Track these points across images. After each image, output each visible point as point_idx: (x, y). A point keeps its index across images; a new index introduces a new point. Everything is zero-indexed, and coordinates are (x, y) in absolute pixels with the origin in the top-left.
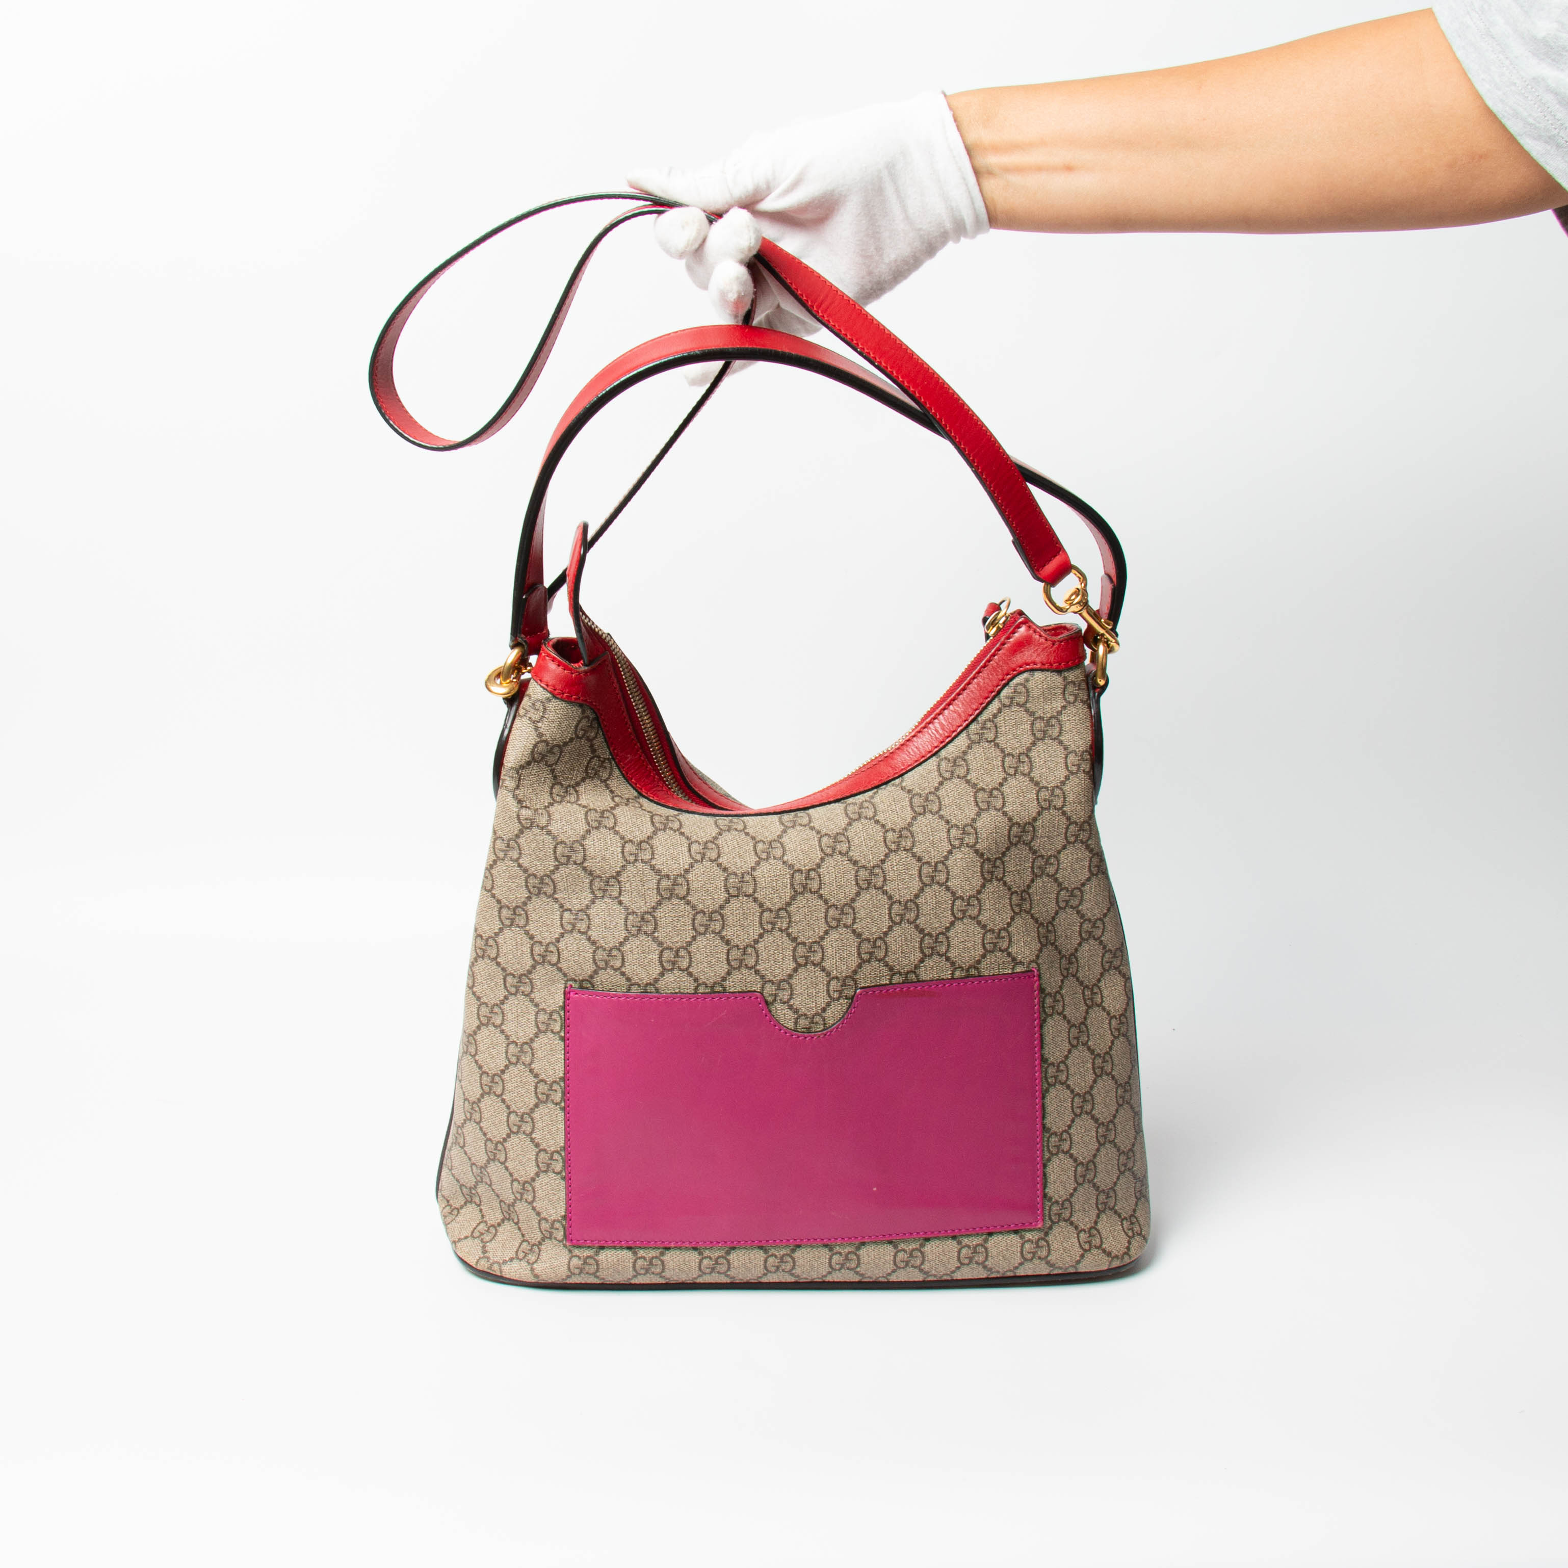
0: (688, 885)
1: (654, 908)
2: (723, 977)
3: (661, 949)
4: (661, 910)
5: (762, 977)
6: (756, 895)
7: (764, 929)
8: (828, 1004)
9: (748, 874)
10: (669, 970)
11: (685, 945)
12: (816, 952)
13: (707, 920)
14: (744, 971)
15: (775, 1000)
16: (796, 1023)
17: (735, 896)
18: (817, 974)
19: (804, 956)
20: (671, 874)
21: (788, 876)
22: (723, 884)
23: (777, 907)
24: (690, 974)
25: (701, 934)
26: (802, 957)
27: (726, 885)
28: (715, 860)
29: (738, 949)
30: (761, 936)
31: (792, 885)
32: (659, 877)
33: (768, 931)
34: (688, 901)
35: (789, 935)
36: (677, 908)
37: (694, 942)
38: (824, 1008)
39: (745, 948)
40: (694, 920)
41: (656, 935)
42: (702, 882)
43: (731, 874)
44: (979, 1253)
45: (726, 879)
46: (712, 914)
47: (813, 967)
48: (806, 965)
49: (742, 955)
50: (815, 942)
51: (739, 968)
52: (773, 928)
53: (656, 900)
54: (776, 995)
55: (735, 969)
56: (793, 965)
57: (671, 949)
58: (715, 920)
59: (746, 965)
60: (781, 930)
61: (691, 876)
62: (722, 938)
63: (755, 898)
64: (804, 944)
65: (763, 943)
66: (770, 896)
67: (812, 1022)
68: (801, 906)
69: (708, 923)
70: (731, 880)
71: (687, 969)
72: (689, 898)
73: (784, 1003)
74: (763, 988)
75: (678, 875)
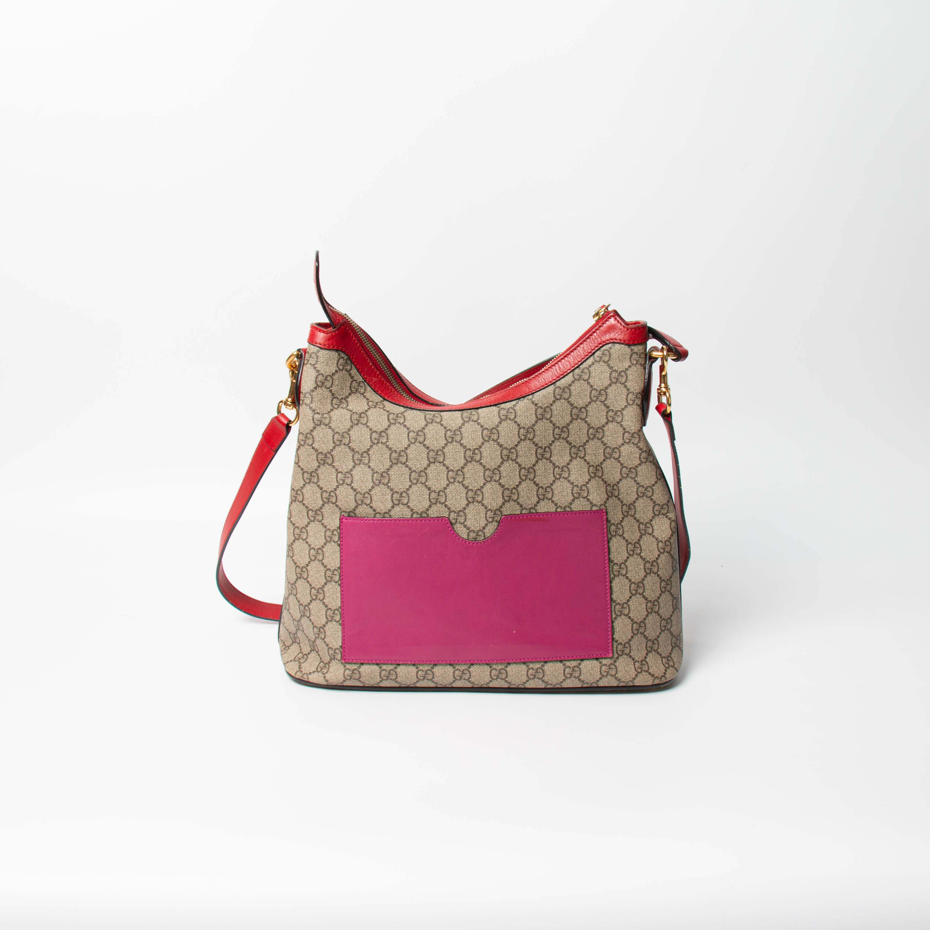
0: (407, 456)
1: (388, 469)
2: (427, 509)
3: (392, 492)
4: (392, 470)
5: (449, 509)
6: (445, 462)
7: (449, 481)
8: (486, 525)
9: (441, 450)
10: (397, 505)
11: (405, 490)
12: (479, 495)
13: (417, 476)
14: (438, 505)
15: (456, 522)
16: (468, 536)
17: (433, 463)
18: (479, 508)
19: (472, 497)
20: (397, 450)
21: (463, 452)
22: (426, 456)
23: (456, 469)
24: (409, 507)
25: (414, 484)
26: (471, 498)
27: (428, 457)
28: (422, 443)
29: (435, 493)
30: (448, 485)
31: (465, 457)
32: (391, 452)
33: (452, 483)
34: (407, 465)
35: (463, 485)
36: (401, 469)
37: (410, 489)
38: (484, 527)
39: (439, 492)
40: (410, 475)
41: (389, 484)
42: (415, 455)
43: (430, 450)
44: (576, 671)
45: (428, 453)
46: (420, 472)
47: (477, 503)
48: (473, 502)
49: (438, 496)
50: (478, 489)
51: (436, 503)
52: (454, 481)
53: (389, 465)
54: (457, 519)
55: (433, 504)
56: (466, 502)
57: (397, 492)
58: (422, 476)
59: (440, 502)
60: (459, 482)
61: (409, 451)
62: (426, 486)
63: (444, 464)
64: (472, 490)
65: (449, 489)
66: (453, 463)
67: (477, 535)
68: (470, 469)
69: (418, 478)
70: (431, 454)
71: (407, 504)
72: (407, 463)
73: (462, 524)
74: (449, 515)
75: (401, 451)
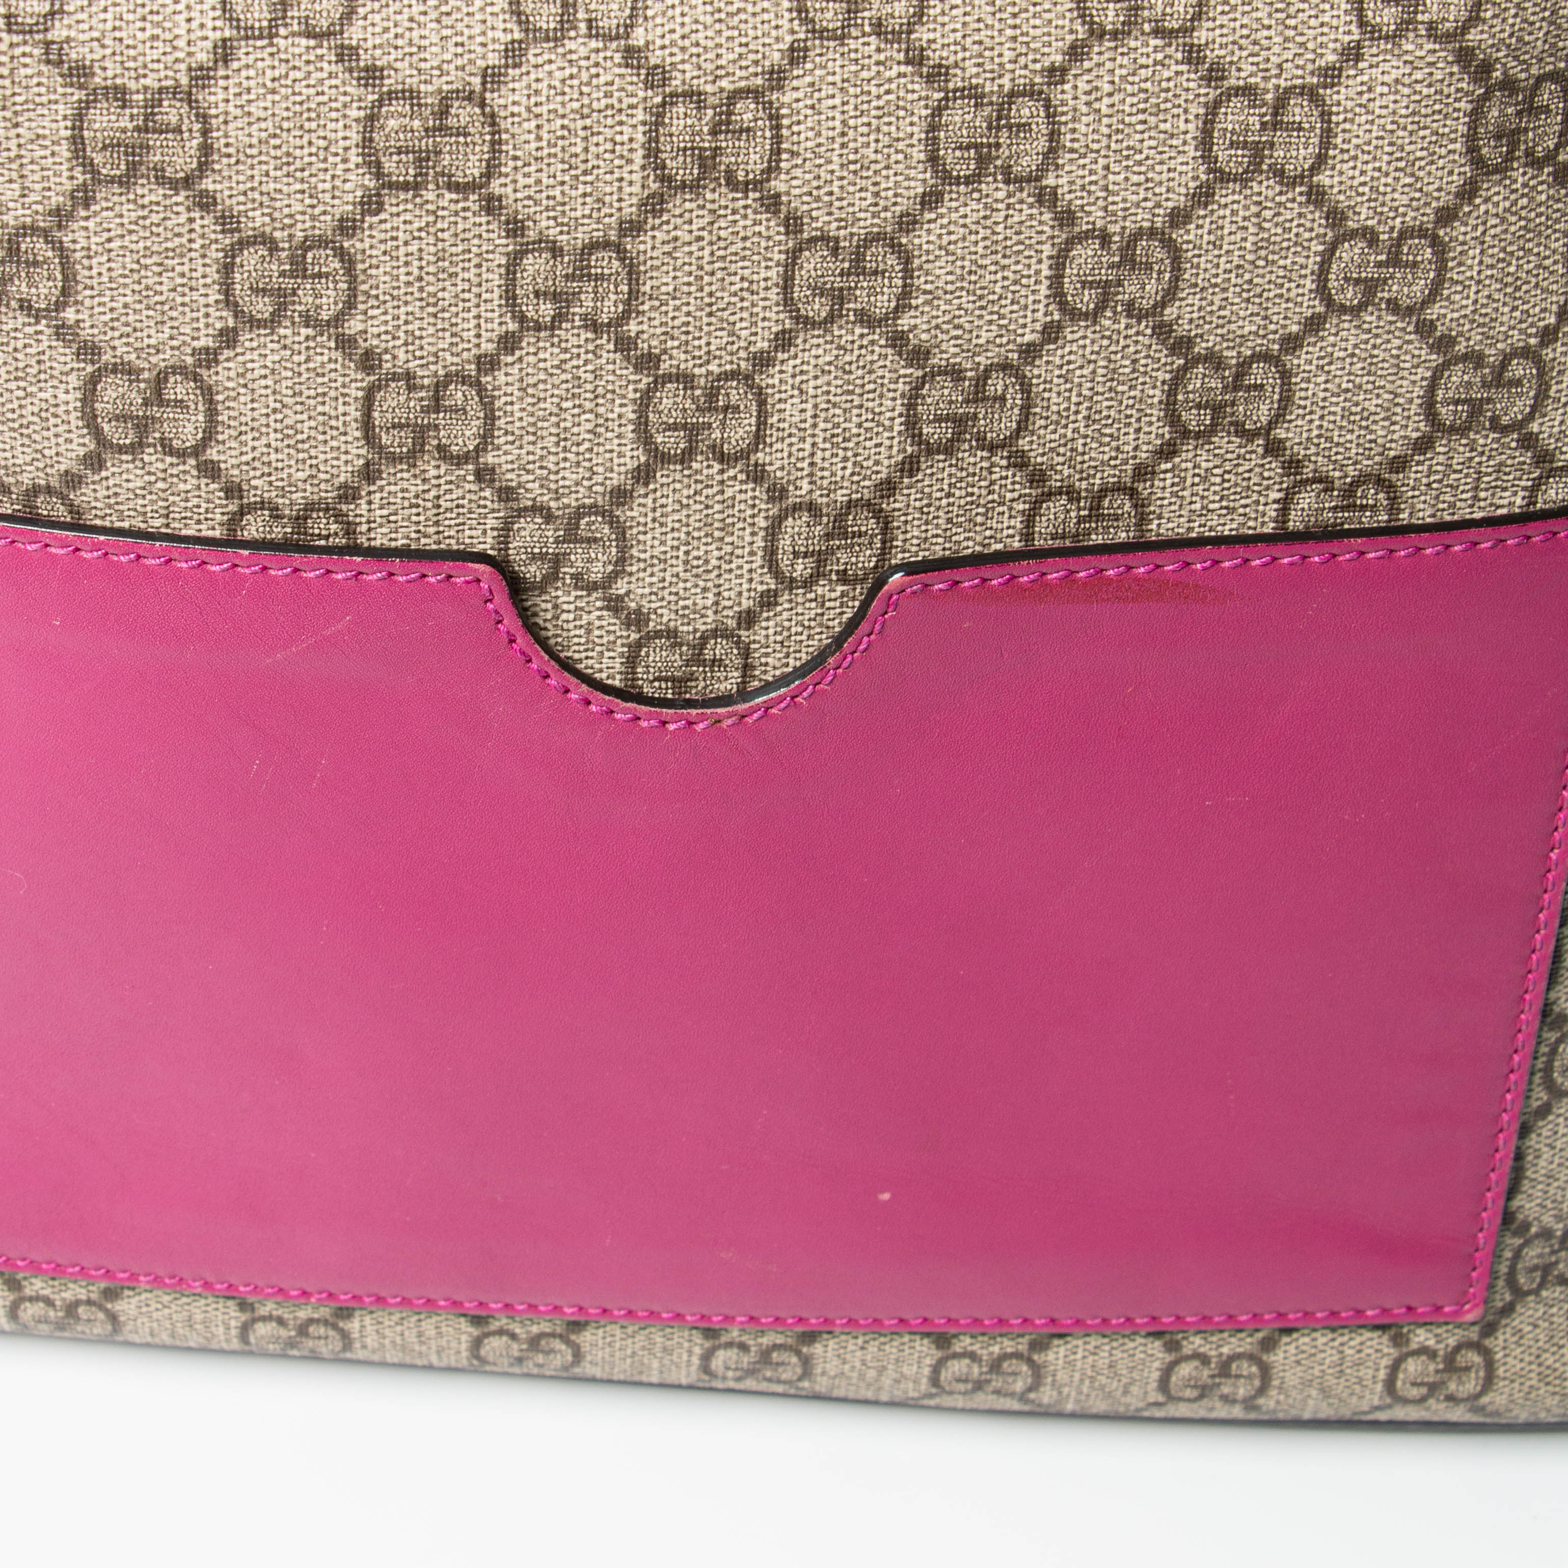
0: (205, 133)
1: (61, 216)
2: (345, 486)
3: (90, 369)
4: (91, 224)
5: (506, 494)
6: (495, 187)
7: (522, 319)
8: (768, 600)
9: (469, 98)
10: (121, 449)
11: (189, 360)
12: (736, 409)
13: (282, 274)
14: (431, 467)
15: (552, 577)
16: (632, 660)
17: (406, 186)
18: (729, 493)
19: (685, 427)
20: (132, 85)
21: (640, 115)
22: (355, 138)
23: (581, 236)
24: (210, 470)
25: (254, 323)
26: (675, 427)
27: (367, 142)
28: (329, 34)
29: (411, 388)
30: (509, 343)
31: (652, 152)
32: (80, 95)
33: (538, 328)
34: (204, 193)
35: (624, 345)
36: (155, 218)
37: (227, 353)
38: (749, 611)
39: (440, 387)
40: (227, 269)
41: (70, 315)
42: (269, 124)
43: (391, 95)
44: (1238, 1377)
45: (372, 118)
46: (306, 250)
47: (717, 467)
48: (686, 457)
49: (426, 410)
50: (733, 375)
51: (412, 457)
52: (559, 318)
53: (68, 186)
54: (557, 561)
55: (394, 459)
56: (638, 456)
57: (130, 371)
58: (320, 275)
59: (440, 448)
60: (593, 325)
61: (221, 96)
62: (345, 343)
63: (490, 198)
64: (686, 379)
65: (515, 370)
66: (557, 192)
67: (697, 659)
68: (687, 238)
69: (289, 284)
70: (392, 123)
71: (197, 450)
72: (208, 184)
73: (592, 587)
74: (506, 530)
75: (160, 91)
